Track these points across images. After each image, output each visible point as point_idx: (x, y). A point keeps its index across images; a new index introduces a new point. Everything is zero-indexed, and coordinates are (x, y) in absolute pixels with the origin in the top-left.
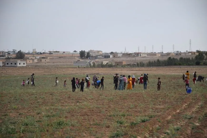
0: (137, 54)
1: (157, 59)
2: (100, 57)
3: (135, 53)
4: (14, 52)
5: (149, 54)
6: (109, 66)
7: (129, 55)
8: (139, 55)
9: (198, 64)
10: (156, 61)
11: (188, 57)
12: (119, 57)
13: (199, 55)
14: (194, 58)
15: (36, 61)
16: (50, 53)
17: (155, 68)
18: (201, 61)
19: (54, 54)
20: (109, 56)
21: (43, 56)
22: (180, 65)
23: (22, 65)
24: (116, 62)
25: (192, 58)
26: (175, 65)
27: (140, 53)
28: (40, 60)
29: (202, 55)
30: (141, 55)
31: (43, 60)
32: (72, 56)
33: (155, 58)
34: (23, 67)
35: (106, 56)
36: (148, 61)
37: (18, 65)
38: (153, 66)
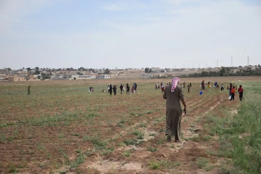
0: (183, 69)
1: (195, 72)
2: (158, 72)
3: (181, 69)
4: (104, 69)
5: (190, 70)
6: (164, 77)
7: (177, 70)
8: (184, 70)
9: (221, 75)
10: (194, 74)
11: (215, 71)
12: (170, 72)
13: (222, 69)
14: (219, 71)
15: (117, 75)
16: (127, 70)
17: (193, 79)
18: (223, 74)
19: (129, 70)
20: (164, 71)
21: (121, 71)
22: (210, 76)
23: (108, 78)
24: (168, 75)
25: (218, 72)
26: (207, 76)
27: (184, 69)
28: (119, 74)
29: (224, 70)
30: (185, 70)
31: (121, 74)
32: (140, 71)
33: (194, 72)
34: (108, 79)
35: (162, 71)
36: (188, 74)
37: (105, 78)
38: (192, 77)
